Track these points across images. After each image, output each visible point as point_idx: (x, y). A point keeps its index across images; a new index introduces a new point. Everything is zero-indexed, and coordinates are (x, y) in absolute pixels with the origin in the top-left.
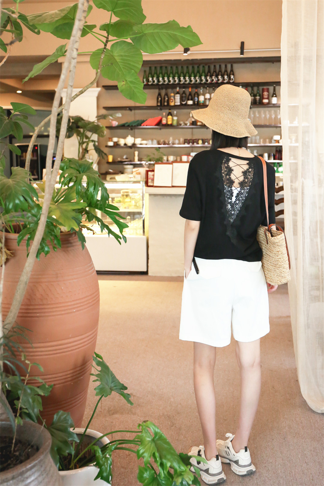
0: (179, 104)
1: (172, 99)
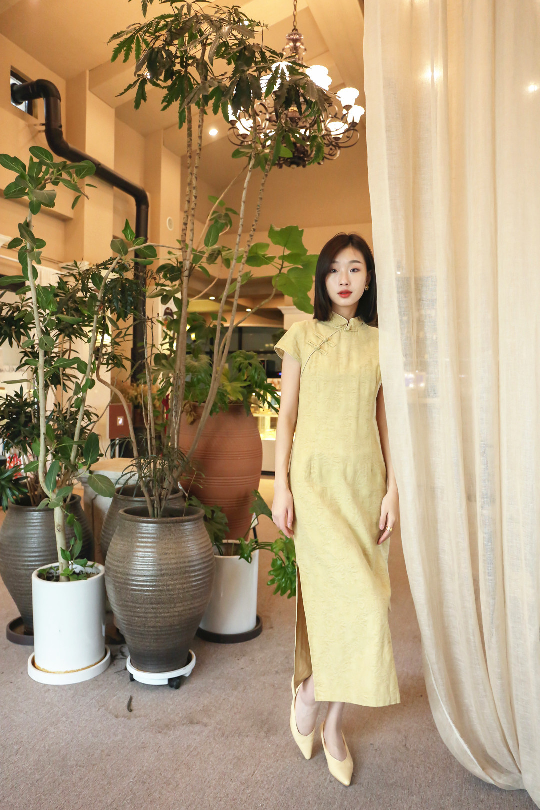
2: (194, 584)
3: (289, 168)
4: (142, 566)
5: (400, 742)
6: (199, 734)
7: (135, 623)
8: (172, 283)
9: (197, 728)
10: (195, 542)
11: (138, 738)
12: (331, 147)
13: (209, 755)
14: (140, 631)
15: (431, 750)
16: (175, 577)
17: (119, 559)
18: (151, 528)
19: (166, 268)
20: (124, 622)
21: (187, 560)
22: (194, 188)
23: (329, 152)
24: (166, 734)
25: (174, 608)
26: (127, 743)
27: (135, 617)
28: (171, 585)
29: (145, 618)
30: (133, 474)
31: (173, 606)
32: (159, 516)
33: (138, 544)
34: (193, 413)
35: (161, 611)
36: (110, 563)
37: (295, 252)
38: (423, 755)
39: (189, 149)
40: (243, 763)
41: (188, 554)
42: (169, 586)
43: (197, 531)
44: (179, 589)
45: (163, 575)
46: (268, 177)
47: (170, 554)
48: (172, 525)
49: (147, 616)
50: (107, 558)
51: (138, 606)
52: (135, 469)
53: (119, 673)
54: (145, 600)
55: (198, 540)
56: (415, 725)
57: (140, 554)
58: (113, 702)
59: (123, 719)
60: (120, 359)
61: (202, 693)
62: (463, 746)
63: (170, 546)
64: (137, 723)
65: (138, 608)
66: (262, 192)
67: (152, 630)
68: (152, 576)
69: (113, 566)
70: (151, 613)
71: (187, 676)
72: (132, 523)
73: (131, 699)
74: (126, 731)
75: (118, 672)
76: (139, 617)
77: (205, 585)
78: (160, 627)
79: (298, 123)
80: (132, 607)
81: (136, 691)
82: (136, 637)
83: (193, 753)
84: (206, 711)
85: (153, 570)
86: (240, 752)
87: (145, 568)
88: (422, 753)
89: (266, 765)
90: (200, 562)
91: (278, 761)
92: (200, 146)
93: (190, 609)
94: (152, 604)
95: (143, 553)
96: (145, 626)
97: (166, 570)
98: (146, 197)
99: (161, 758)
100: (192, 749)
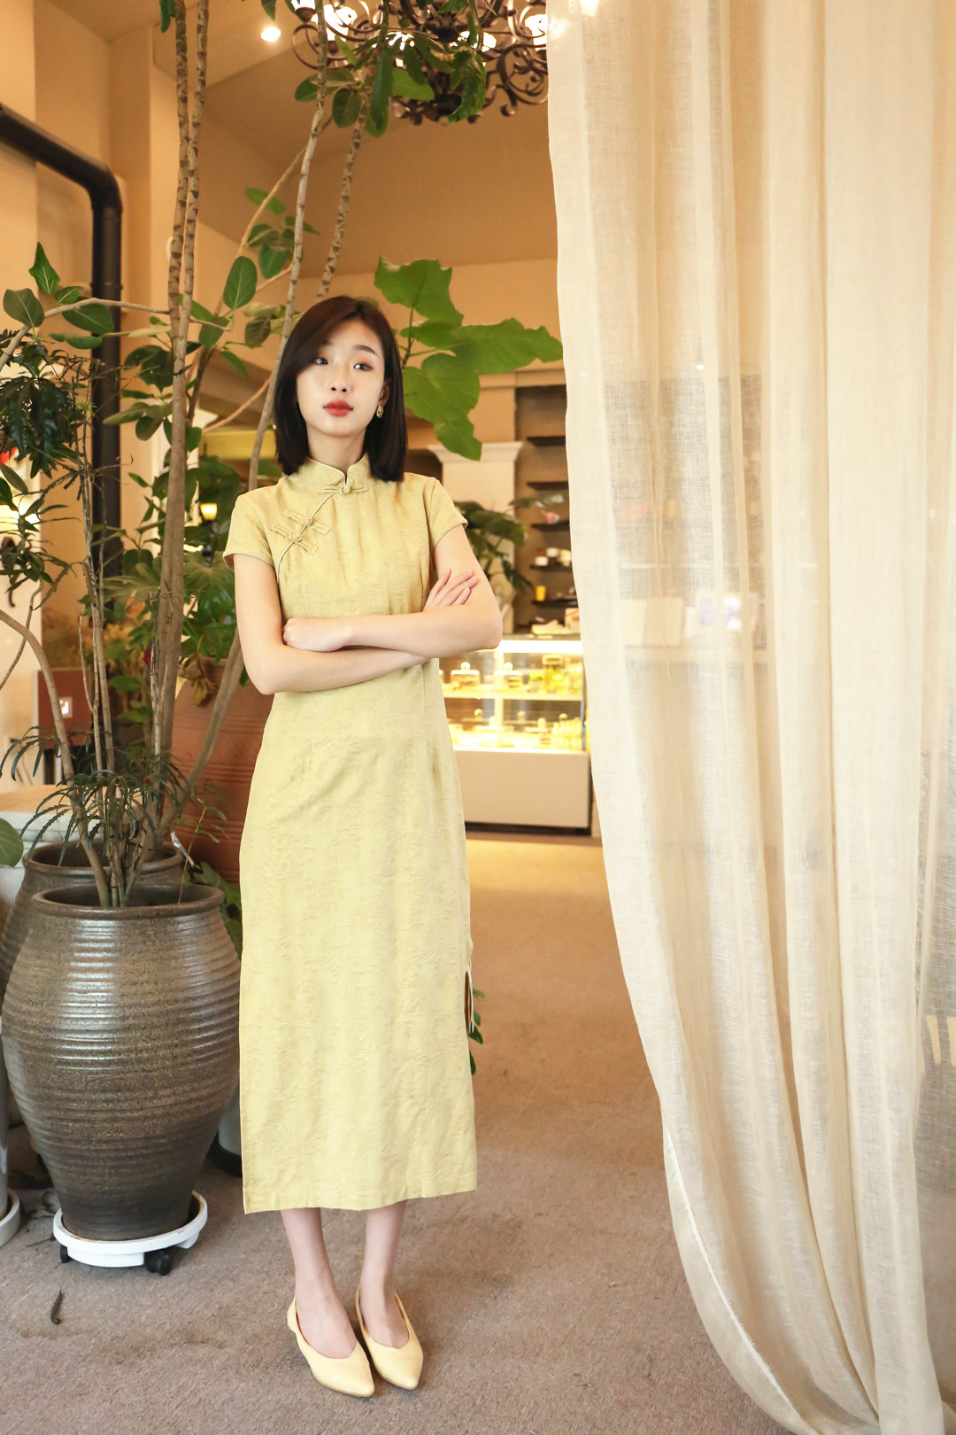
2: (197, 1047)
3: (434, 123)
4: (80, 1011)
5: (638, 1369)
6: (205, 1363)
7: (68, 1134)
8: (161, 390)
9: (202, 1352)
10: (199, 957)
11: (69, 1376)
12: (532, 73)
13: (223, 1404)
14: (78, 1150)
15: (702, 1383)
16: (155, 1032)
17: (30, 997)
18: (100, 930)
19: (147, 355)
20: (42, 1131)
21: (180, 996)
22: (192, 173)
23: (527, 85)
24: (132, 1364)
25: (153, 1098)
26: (46, 1385)
27: (68, 1120)
28: (147, 1050)
29: (89, 1121)
30: (60, 810)
31: (150, 1094)
32: (122, 905)
33: (73, 964)
34: (206, 680)
35: (124, 1107)
36: (15, 1009)
37: (437, 319)
38: (683, 1393)
39: (180, 81)
40: (295, 1417)
41: (183, 983)
42: (141, 1051)
43: (204, 934)
44: (164, 1058)
45: (127, 1029)
46: (360, 147)
47: (142, 983)
48: (148, 921)
49: (93, 1116)
50: (6, 996)
51: (73, 1096)
52: (67, 801)
53: (36, 1247)
54: (87, 1082)
55: (207, 953)
56: (676, 1335)
57: (78, 986)
58: (21, 1304)
59: (40, 1338)
60: (38, 561)
61: (219, 1282)
62: (760, 1369)
63: (142, 967)
64: (70, 1345)
65: (74, 1101)
66: (347, 182)
67: (104, 1147)
68: (104, 1031)
69: (19, 1012)
70: (101, 1111)
71: (187, 1246)
72: (59, 920)
73: (61, 1298)
74: (43, 1362)
75: (36, 1244)
76: (76, 1121)
77: (221, 1050)
78: (122, 1140)
79: (454, 15)
80: (60, 1099)
81: (72, 1282)
82: (71, 1165)
83: (188, 1401)
84: (224, 1317)
85: (105, 1019)
86: (291, 1397)
87: (88, 1014)
88: (683, 1389)
89: (345, 1419)
90: (212, 999)
91: (371, 1412)
92: (203, 74)
93: (191, 1101)
94: (104, 1091)
95: (84, 983)
96: (89, 1140)
97: (134, 1018)
98: (113, 188)
99: (118, 1414)
100: (187, 1393)
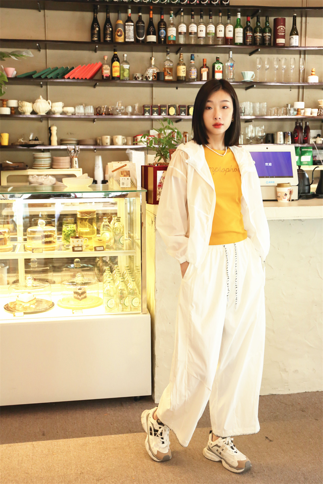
0: (133, 40)
1: (120, 30)
